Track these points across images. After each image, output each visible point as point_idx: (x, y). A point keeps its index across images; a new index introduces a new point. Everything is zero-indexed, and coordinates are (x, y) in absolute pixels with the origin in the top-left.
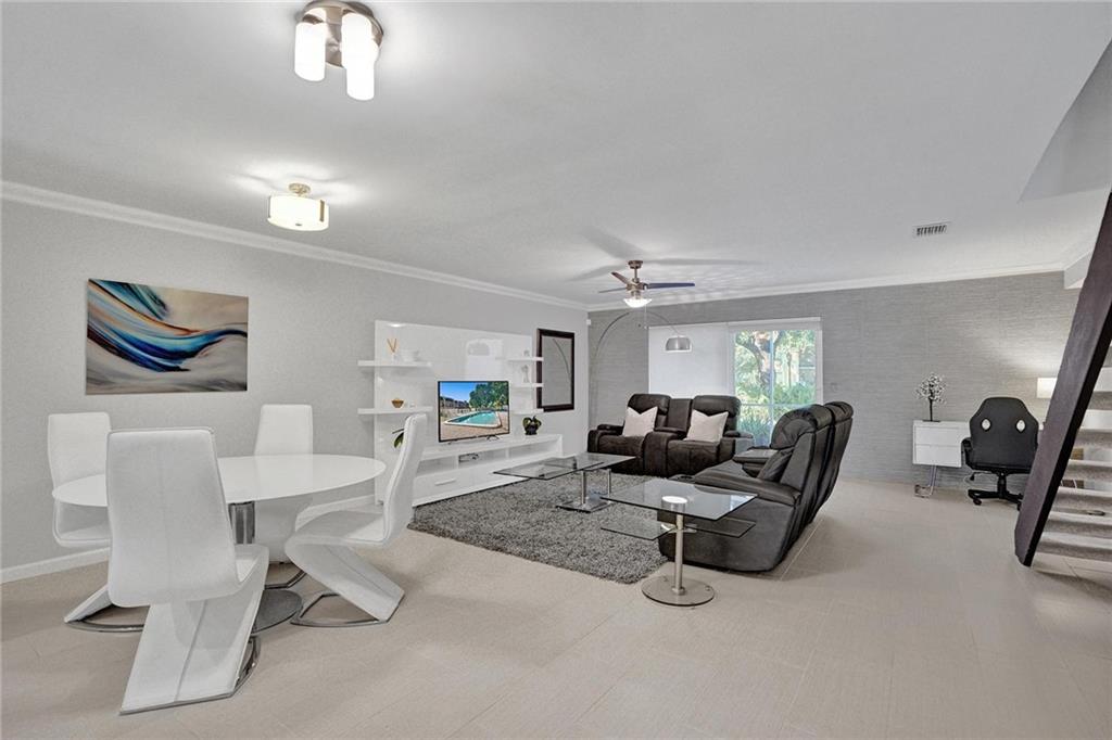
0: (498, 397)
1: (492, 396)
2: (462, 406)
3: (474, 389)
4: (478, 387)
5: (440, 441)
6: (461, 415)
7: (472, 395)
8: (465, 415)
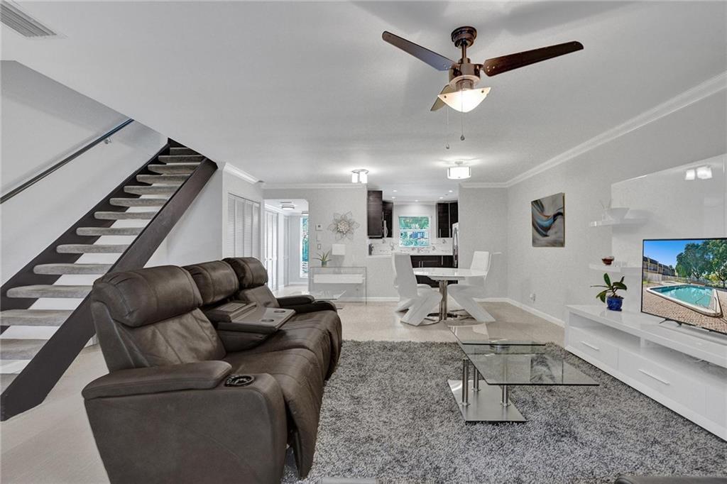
0: (718, 265)
1: (708, 262)
2: (666, 272)
3: (683, 251)
4: (687, 249)
5: (642, 311)
6: (665, 284)
7: (680, 258)
8: (668, 285)
